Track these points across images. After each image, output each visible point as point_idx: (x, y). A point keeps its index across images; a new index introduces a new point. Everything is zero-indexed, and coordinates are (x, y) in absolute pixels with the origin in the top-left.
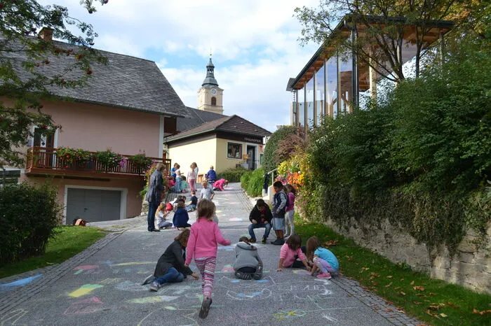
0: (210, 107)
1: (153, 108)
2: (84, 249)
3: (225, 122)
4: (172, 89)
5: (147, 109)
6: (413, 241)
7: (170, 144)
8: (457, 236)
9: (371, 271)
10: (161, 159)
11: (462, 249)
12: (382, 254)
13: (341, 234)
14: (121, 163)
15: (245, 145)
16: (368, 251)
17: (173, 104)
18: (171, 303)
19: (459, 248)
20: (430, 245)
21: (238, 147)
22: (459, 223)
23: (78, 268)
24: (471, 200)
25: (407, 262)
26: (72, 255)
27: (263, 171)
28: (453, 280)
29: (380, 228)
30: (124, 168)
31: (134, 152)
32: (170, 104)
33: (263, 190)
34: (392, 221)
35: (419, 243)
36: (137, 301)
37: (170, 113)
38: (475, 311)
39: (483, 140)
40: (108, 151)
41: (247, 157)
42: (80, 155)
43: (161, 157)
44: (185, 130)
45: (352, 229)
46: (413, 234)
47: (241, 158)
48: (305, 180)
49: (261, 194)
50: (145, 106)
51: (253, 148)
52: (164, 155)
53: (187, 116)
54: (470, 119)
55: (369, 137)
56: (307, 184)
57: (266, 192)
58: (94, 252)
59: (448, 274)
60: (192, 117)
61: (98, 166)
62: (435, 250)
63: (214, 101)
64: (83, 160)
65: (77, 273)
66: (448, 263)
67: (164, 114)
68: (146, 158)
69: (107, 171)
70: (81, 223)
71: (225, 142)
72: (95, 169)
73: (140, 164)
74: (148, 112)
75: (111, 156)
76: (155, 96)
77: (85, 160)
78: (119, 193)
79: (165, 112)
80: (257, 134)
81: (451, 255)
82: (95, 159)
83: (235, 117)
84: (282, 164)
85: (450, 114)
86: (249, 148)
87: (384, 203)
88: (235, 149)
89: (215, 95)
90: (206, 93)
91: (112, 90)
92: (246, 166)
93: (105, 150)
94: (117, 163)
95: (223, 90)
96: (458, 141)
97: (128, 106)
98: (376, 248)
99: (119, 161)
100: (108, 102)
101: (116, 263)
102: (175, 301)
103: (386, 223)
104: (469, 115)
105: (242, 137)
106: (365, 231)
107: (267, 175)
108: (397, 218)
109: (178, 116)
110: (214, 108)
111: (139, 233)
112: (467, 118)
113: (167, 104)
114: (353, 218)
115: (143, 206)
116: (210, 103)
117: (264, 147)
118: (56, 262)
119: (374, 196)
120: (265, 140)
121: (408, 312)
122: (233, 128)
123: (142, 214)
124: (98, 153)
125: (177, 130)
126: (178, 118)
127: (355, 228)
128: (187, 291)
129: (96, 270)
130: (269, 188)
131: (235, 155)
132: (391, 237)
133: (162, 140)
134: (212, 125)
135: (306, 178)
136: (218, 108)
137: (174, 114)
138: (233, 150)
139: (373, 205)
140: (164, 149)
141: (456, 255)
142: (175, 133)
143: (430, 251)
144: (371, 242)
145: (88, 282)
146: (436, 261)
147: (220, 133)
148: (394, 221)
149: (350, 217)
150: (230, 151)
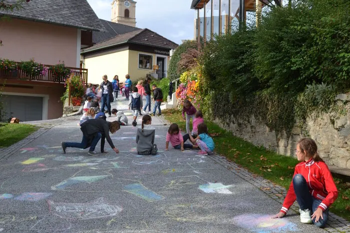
0: (123, 19)
1: (71, 22)
2: (23, 138)
3: (137, 35)
4: (88, 4)
5: (65, 23)
6: (268, 129)
7: (85, 55)
8: (291, 123)
9: (237, 150)
10: (78, 69)
11: (293, 133)
12: (249, 141)
13: (224, 129)
14: (43, 72)
15: (155, 57)
16: (240, 140)
17: (89, 18)
18: (93, 166)
19: (292, 132)
20: (277, 131)
21: (149, 59)
22: (292, 115)
23: (23, 149)
24: (298, 98)
25: (264, 145)
26: (16, 142)
27: (169, 81)
28: (288, 154)
29: (249, 122)
30: (46, 77)
31: (54, 62)
32: (86, 19)
33: (168, 97)
34: (256, 116)
35: (271, 131)
36: (71, 165)
37: (87, 27)
38: (289, 167)
39: (305, 58)
40: (32, 61)
41: (157, 68)
42: (7, 65)
43: (78, 67)
44: (100, 41)
45: (232, 124)
46: (267, 125)
47: (151, 69)
48: (200, 86)
49: (167, 100)
50: (64, 21)
51: (163, 59)
52: (81, 65)
53: (102, 30)
54: (298, 43)
55: (241, 53)
56: (201, 90)
57: (171, 98)
58: (32, 140)
59: (286, 151)
60: (106, 31)
61: (22, 74)
62: (279, 135)
63: (127, 13)
64: (9, 69)
65: (22, 152)
66: (286, 143)
67: (81, 28)
68: (65, 68)
69: (30, 79)
70: (15, 121)
71: (137, 54)
72: (20, 77)
73: (60, 73)
74: (67, 26)
75: (34, 65)
76: (73, 11)
77: (11, 69)
78: (42, 98)
79: (82, 26)
80: (166, 47)
81: (288, 137)
82: (20, 68)
83: (146, 30)
84: (184, 74)
85: (286, 39)
86: (159, 59)
87: (252, 102)
88: (145, 61)
89: (128, 7)
90: (120, 5)
91: (33, 5)
92: (156, 76)
93: (28, 60)
94: (39, 72)
95: (136, 3)
96: (290, 57)
97: (48, 20)
98: (246, 137)
99: (41, 70)
100: (30, 17)
101: (50, 146)
102: (96, 165)
103: (253, 119)
104: (297, 40)
105: (152, 49)
106: (240, 125)
107: (171, 83)
108: (259, 113)
109: (94, 30)
110: (127, 20)
111: (65, 129)
112: (296, 42)
113: (84, 19)
114: (232, 116)
115: (64, 109)
116: (123, 15)
117: (170, 58)
118: (4, 146)
119: (245, 98)
120: (171, 53)
121: (249, 170)
122: (145, 41)
123: (64, 115)
124: (22, 63)
125: (93, 42)
126: (93, 32)
127: (234, 123)
128: (104, 161)
129: (36, 150)
130: (173, 94)
131: (146, 66)
132: (255, 128)
133: (79, 52)
134: (124, 38)
135: (201, 84)
136: (131, 20)
137: (90, 28)
138: (144, 61)
139: (245, 104)
140: (81, 60)
141: (291, 137)
142: (91, 45)
143: (277, 135)
144: (243, 133)
145: (33, 157)
146: (280, 142)
147: (132, 45)
148: (257, 116)
149: (230, 115)
150: (141, 62)
